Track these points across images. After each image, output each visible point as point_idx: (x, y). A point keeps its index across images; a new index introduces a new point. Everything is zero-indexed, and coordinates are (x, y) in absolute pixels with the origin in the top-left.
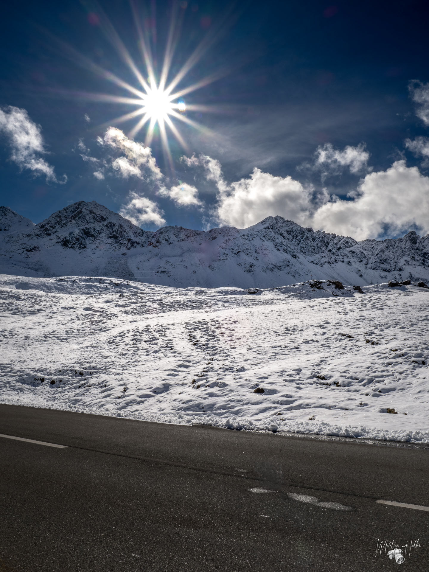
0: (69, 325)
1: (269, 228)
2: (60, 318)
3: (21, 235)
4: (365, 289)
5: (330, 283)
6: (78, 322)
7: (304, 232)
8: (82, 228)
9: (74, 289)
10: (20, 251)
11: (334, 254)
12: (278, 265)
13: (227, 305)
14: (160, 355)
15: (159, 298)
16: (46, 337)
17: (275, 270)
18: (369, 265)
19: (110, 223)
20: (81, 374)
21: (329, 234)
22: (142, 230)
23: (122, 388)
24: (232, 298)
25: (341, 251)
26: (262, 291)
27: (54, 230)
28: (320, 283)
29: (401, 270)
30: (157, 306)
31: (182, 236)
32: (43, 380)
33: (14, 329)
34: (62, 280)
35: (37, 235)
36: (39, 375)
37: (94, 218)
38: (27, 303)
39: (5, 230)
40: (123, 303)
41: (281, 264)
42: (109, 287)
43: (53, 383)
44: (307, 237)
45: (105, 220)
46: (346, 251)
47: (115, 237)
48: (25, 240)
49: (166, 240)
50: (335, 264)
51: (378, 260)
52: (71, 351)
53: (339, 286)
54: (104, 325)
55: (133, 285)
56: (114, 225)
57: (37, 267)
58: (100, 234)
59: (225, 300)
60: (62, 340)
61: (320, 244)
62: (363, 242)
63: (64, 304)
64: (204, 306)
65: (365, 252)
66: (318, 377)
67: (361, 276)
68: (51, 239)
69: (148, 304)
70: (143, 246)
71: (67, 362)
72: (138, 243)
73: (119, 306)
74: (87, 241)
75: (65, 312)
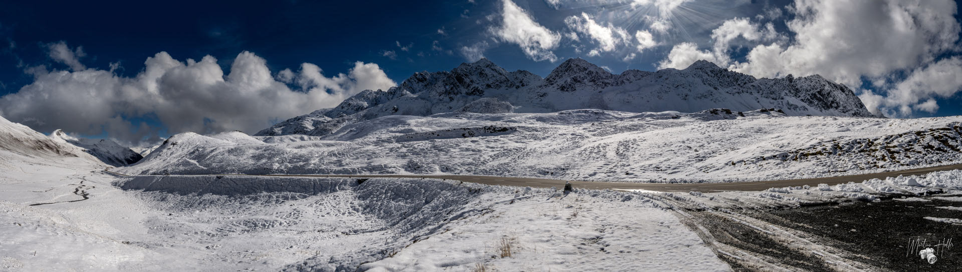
0: (562, 145)
1: (698, 69)
2: (558, 141)
3: (536, 87)
4: (746, 113)
5: (723, 110)
6: (567, 143)
7: (722, 71)
8: (572, 77)
9: (570, 118)
10: (537, 97)
11: (741, 87)
12: (704, 94)
13: (656, 127)
14: (599, 159)
15: (614, 125)
16: (550, 152)
17: (703, 98)
18: (764, 95)
19: (590, 71)
20: (564, 169)
21: (738, 73)
22: (611, 74)
23: (578, 175)
24: (660, 122)
25: (746, 85)
26: (680, 117)
27: (555, 81)
28: (717, 110)
29: (782, 99)
30: (613, 130)
31: (639, 77)
32: (548, 172)
33: (535, 148)
34: (562, 113)
35: (545, 86)
36: (547, 170)
37: (579, 69)
38: (541, 133)
39: (527, 85)
40: (593, 129)
41: (706, 94)
42: (592, 115)
43: (552, 173)
44: (724, 75)
45: (586, 70)
46: (749, 85)
47: (594, 81)
48: (539, 90)
49: (628, 80)
50: (742, 94)
51: (769, 92)
52: (561, 159)
53: (728, 112)
54: (579, 144)
55: (607, 113)
56: (592, 73)
57: (547, 106)
58: (583, 79)
59: (655, 123)
60: (558, 153)
61: (732, 80)
62: (760, 80)
63: (560, 132)
64: (641, 128)
65: (761, 86)
66: (657, 168)
67: (758, 102)
68: (554, 87)
69: (607, 129)
70: (612, 85)
71: (559, 164)
72: (609, 84)
73: (590, 131)
74: (576, 86)
75: (561, 137)
